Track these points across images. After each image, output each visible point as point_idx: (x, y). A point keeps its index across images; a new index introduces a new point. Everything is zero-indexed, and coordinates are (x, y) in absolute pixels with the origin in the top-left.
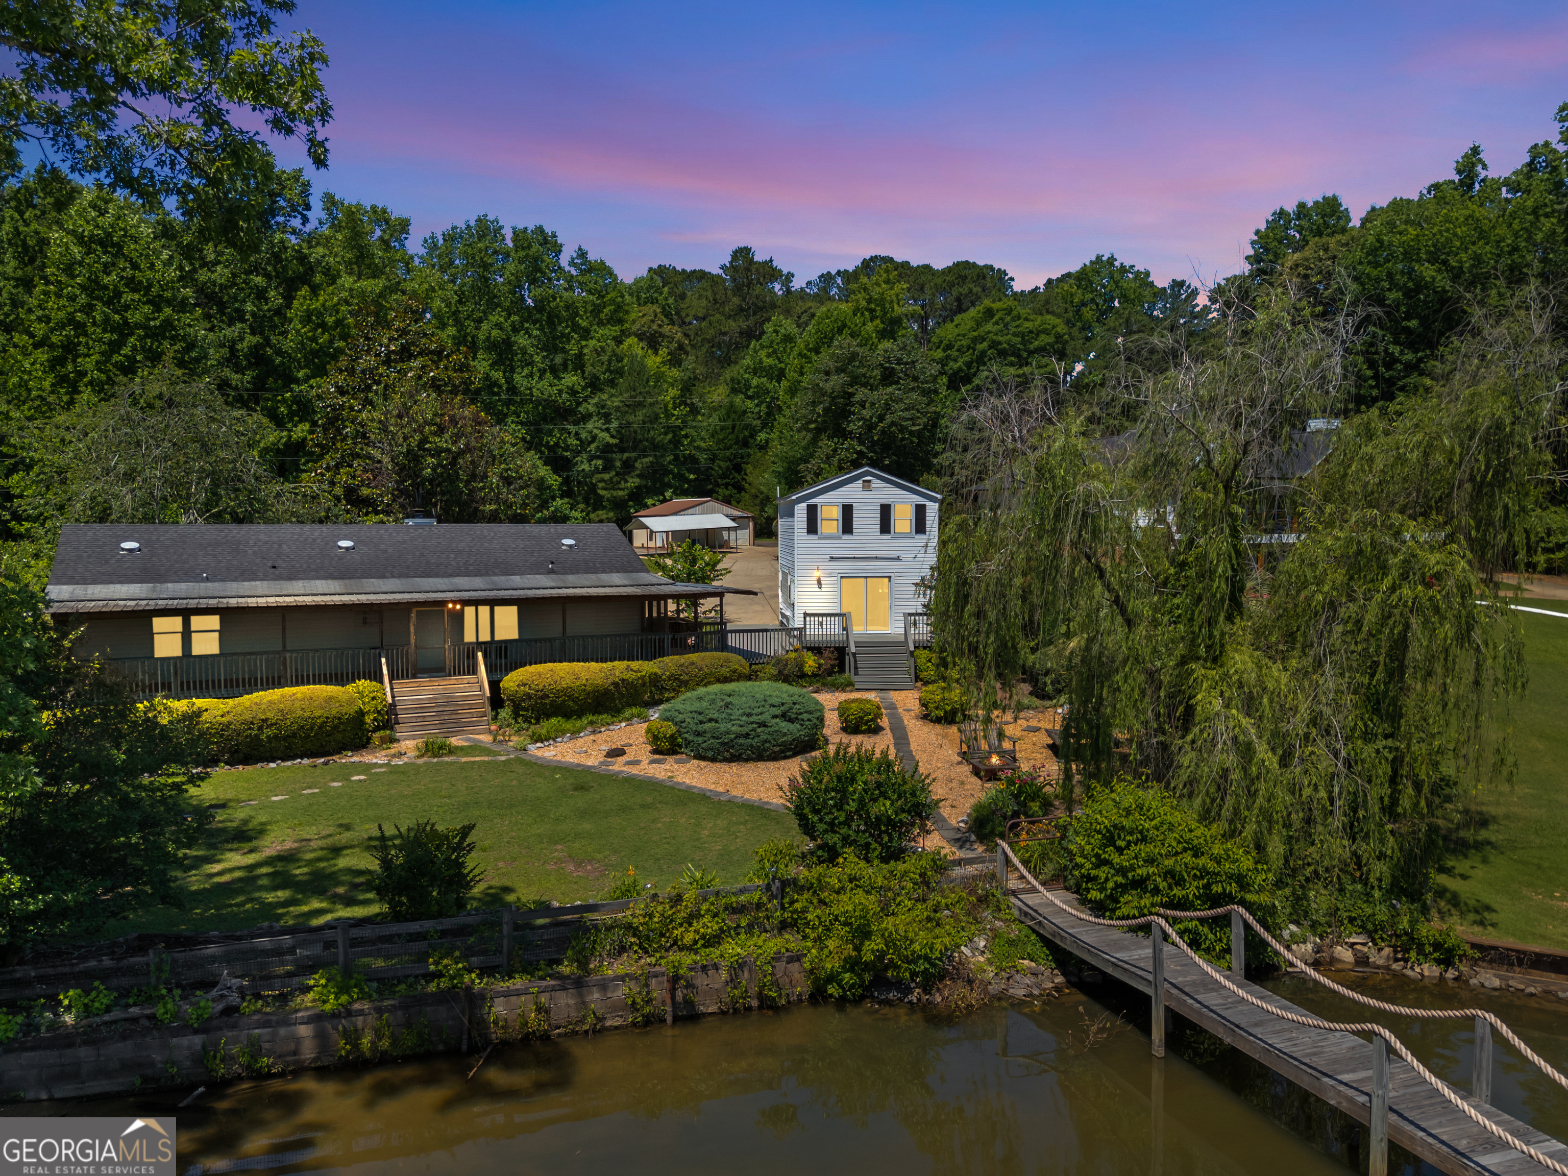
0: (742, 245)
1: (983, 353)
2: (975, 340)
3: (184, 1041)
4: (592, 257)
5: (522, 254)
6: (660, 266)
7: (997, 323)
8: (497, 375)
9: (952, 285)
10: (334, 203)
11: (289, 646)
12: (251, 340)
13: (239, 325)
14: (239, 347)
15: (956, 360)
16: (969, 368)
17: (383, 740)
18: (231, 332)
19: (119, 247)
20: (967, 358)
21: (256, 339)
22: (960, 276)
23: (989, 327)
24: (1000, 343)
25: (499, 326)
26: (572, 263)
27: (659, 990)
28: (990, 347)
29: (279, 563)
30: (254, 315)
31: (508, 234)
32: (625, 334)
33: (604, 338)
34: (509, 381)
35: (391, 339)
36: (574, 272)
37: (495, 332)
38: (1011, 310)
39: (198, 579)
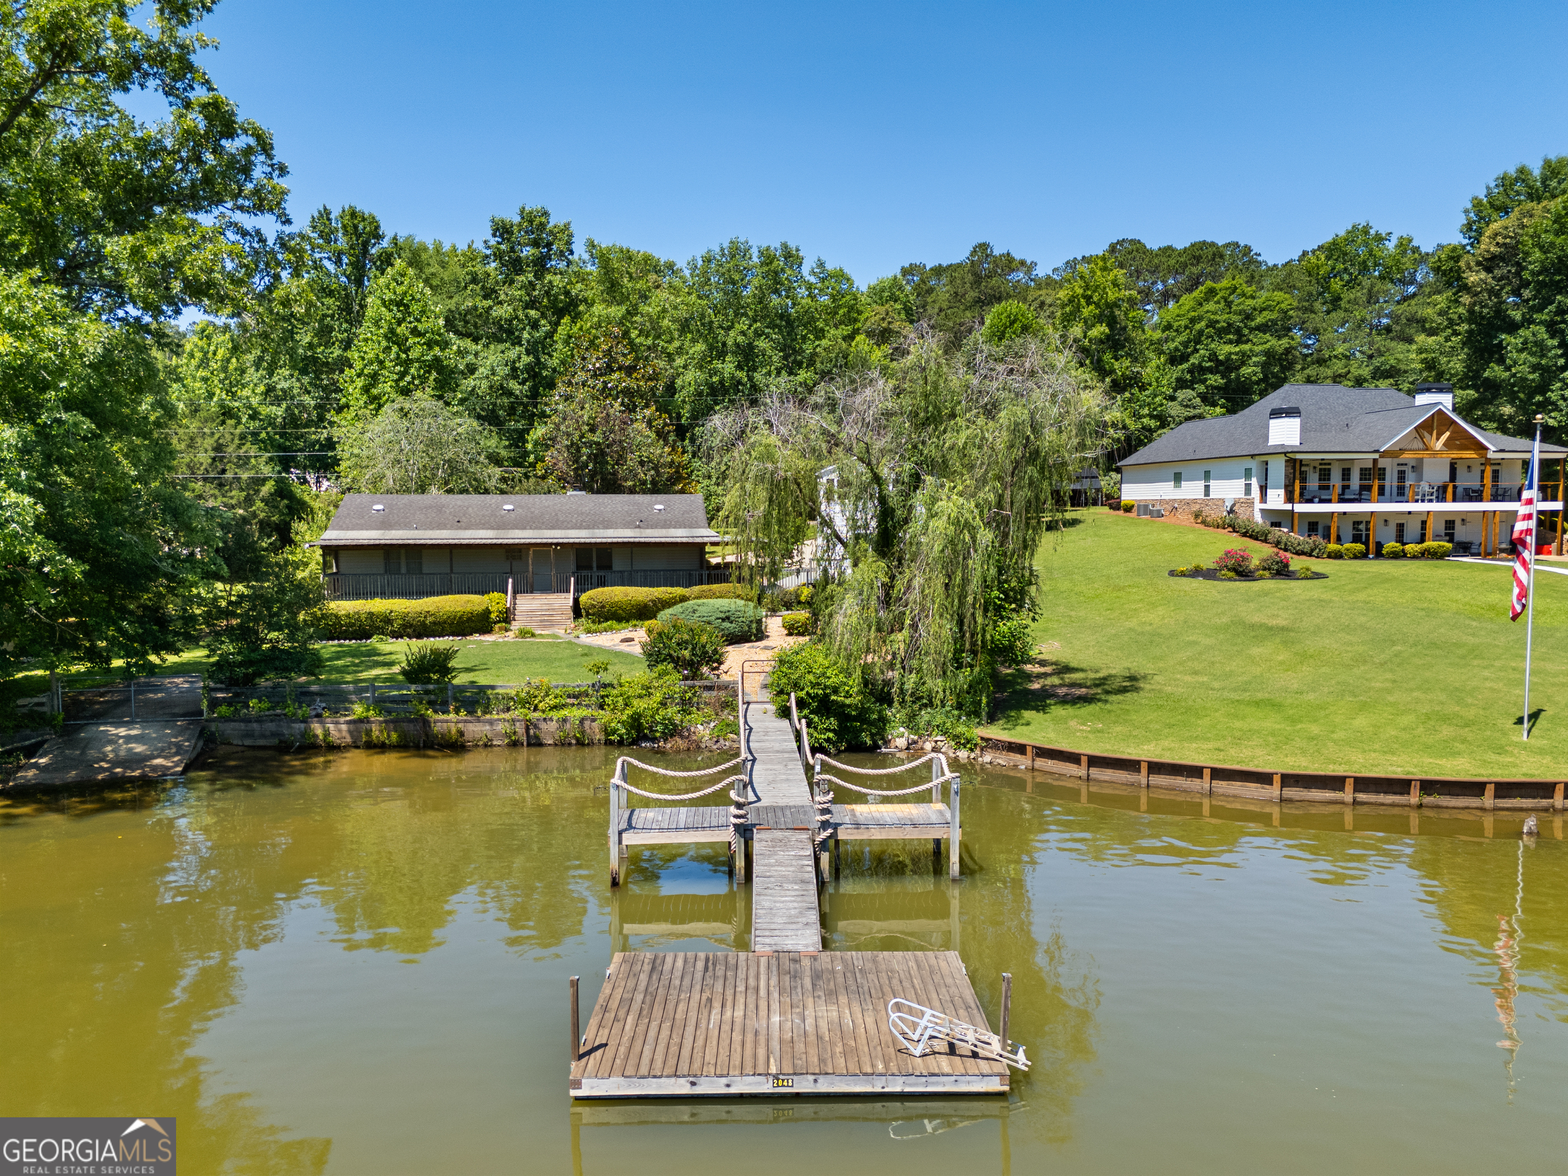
0: (982, 241)
1: (1201, 333)
2: (1193, 321)
3: (296, 726)
4: (830, 267)
5: (766, 269)
6: (911, 265)
7: (1218, 302)
8: (742, 375)
9: (1185, 266)
10: (594, 246)
11: (455, 570)
12: (526, 359)
13: (517, 348)
14: (517, 365)
15: (1173, 340)
16: (1186, 347)
17: (500, 629)
18: (513, 354)
19: (407, 306)
20: (1183, 338)
21: (531, 359)
22: (1194, 257)
23: (1211, 306)
24: (1217, 322)
25: (743, 333)
26: (813, 273)
27: (520, 728)
28: (1207, 326)
29: (464, 519)
30: (528, 341)
31: (755, 253)
32: (856, 332)
33: (835, 338)
34: (750, 379)
35: (598, 359)
36: (813, 280)
37: (740, 339)
38: (1236, 288)
39: (411, 528)
